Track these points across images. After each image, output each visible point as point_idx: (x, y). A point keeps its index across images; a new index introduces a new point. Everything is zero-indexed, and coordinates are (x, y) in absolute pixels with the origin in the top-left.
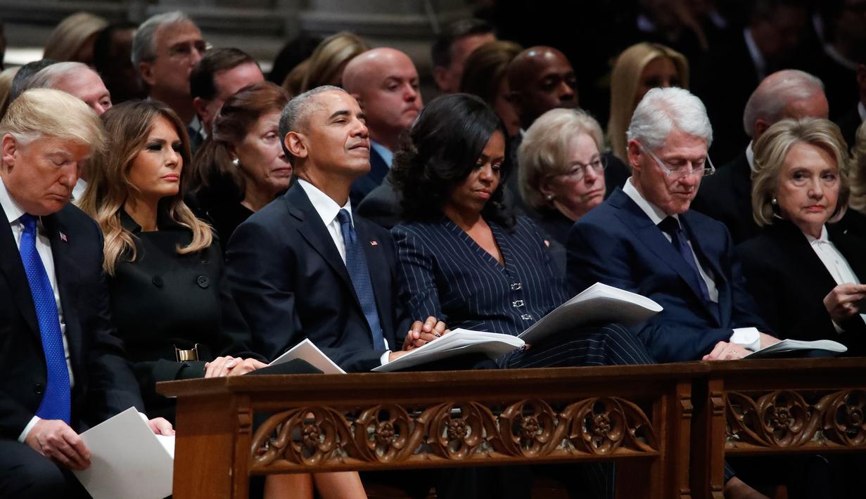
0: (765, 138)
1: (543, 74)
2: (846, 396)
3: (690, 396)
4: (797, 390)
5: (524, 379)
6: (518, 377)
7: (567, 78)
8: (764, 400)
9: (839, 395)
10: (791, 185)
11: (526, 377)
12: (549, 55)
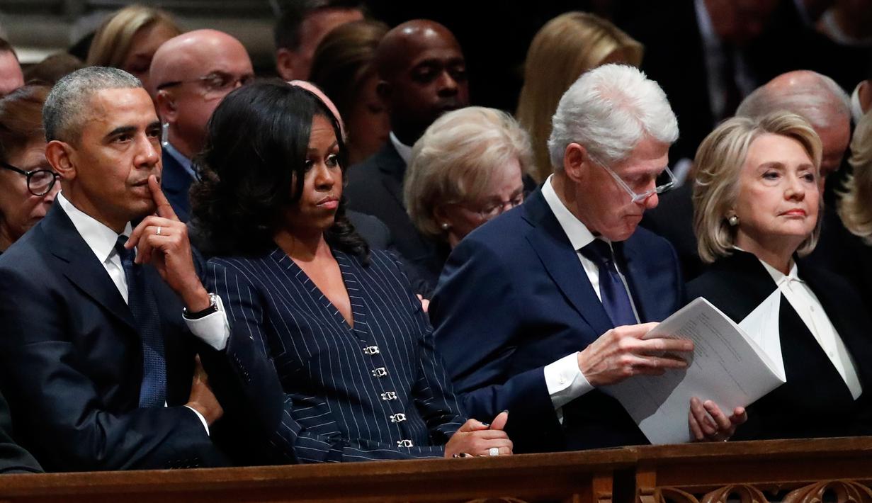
0: (712, 139)
1: (417, 61)
2: (821, 491)
3: (611, 493)
4: (755, 483)
5: (385, 475)
6: (377, 473)
7: (450, 66)
8: (711, 498)
9: (812, 490)
10: (759, 186)
11: (388, 472)
12: (430, 33)
